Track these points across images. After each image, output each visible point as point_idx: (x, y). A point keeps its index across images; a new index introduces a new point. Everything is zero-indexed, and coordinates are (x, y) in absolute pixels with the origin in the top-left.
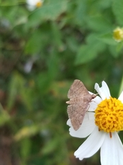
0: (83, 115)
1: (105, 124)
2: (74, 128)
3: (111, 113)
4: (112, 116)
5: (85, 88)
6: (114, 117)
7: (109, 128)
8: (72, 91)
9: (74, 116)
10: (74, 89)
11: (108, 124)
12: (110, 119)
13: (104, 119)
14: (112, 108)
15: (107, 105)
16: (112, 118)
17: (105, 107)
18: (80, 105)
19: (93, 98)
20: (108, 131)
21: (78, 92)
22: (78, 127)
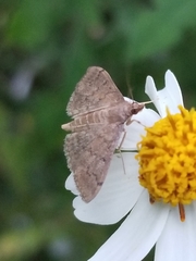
1: (165, 180)
2: (83, 197)
3: (182, 149)
4: (183, 157)
5: (114, 87)
6: (189, 161)
7: (175, 193)
8: (80, 96)
9: (83, 163)
10: (86, 90)
11: (172, 180)
12: (178, 168)
13: (161, 166)
14: (185, 137)
15: (170, 130)
16: (182, 164)
17: (166, 134)
18: (101, 132)
19: (135, 112)
20: (175, 201)
21: (96, 97)
22: (94, 192)
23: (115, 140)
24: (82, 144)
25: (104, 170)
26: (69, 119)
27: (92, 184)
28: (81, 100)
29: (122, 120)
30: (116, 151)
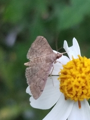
0: (45, 80)
1: (71, 90)
2: (34, 97)
3: (79, 75)
4: (80, 79)
5: (49, 46)
6: (82, 81)
7: (76, 95)
8: (33, 50)
9: (34, 81)
10: (36, 47)
11: (74, 90)
12: (78, 84)
13: (70, 83)
14: (81, 70)
15: (74, 66)
16: (79, 82)
17: (72, 68)
18: (42, 67)
19: (58, 57)
20: (76, 99)
22: (39, 95)
23: (49, 70)
24: (34, 72)
25: (44, 85)
26: (28, 61)
27: (38, 91)
28: (33, 52)
29: (52, 61)
30: (49, 76)
